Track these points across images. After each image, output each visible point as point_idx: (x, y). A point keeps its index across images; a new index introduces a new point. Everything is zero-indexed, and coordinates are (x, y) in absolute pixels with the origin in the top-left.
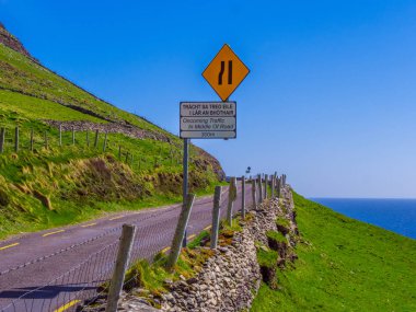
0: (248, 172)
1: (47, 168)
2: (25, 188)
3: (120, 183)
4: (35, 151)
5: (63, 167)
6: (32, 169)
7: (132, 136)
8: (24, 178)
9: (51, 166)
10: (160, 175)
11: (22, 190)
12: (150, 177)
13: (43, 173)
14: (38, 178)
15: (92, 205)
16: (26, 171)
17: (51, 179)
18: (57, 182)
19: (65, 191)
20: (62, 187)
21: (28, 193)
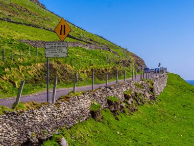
0: (159, 66)
1: (19, 68)
2: (5, 78)
3: (62, 75)
4: (14, 60)
5: (28, 67)
6: (10, 69)
7: (87, 48)
8: (5, 74)
9: (21, 67)
10: (92, 70)
11: (3, 79)
12: (85, 71)
13: (17, 71)
14: (13, 73)
15: (41, 86)
16: (7, 70)
17: (20, 74)
18: (23, 75)
19: (27, 79)
20: (26, 77)
21: (6, 80)
